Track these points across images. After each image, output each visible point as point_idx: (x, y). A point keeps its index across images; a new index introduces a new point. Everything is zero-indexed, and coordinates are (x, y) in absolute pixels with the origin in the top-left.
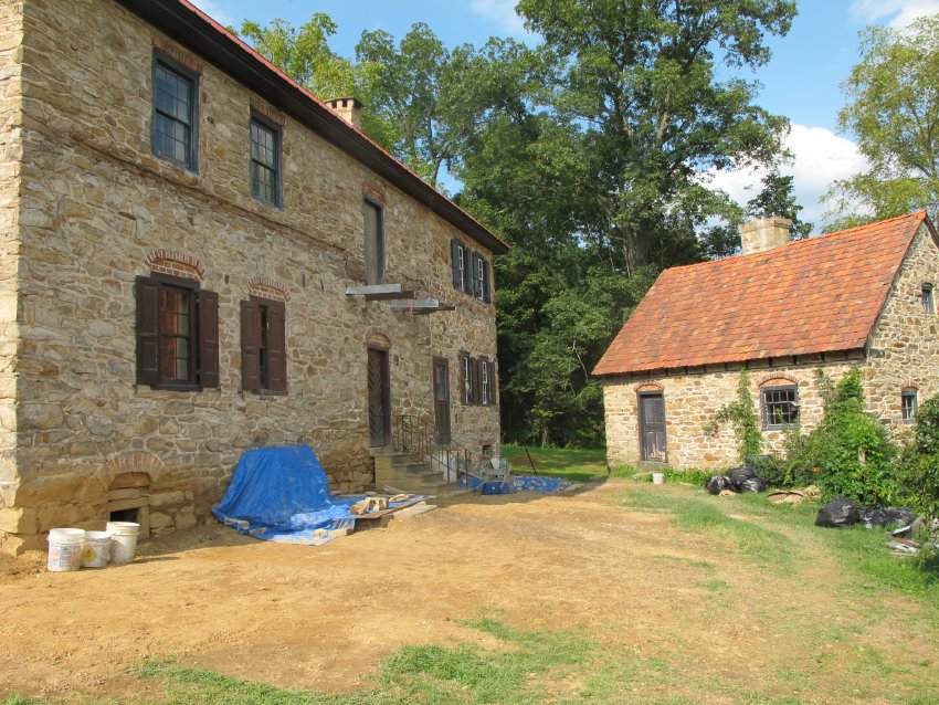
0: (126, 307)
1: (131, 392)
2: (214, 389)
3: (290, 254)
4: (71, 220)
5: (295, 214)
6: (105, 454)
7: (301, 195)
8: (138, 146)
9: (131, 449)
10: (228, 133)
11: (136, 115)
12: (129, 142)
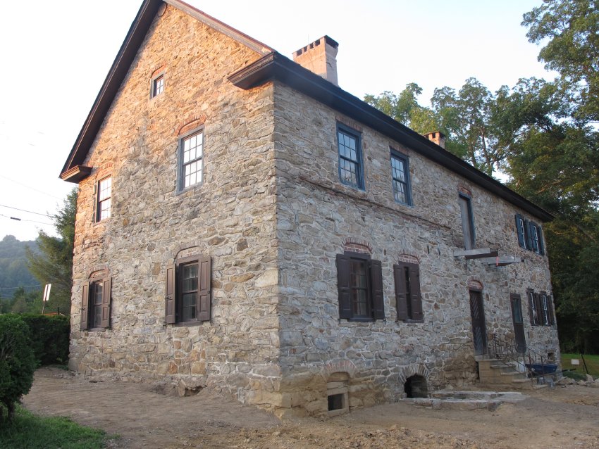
0: (332, 273)
1: (337, 323)
2: (381, 320)
3: (419, 234)
4: (302, 224)
5: (420, 209)
6: (325, 361)
7: (422, 197)
8: (333, 179)
9: (338, 358)
10: (379, 164)
11: (330, 161)
12: (328, 177)
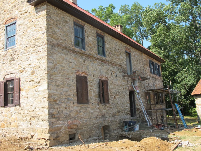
0: (71, 84)
1: (73, 105)
3: (108, 68)
4: (58, 64)
5: (109, 58)
6: (67, 120)
7: (110, 53)
8: (72, 45)
9: (73, 119)
10: (92, 39)
11: (71, 38)
12: (69, 45)
